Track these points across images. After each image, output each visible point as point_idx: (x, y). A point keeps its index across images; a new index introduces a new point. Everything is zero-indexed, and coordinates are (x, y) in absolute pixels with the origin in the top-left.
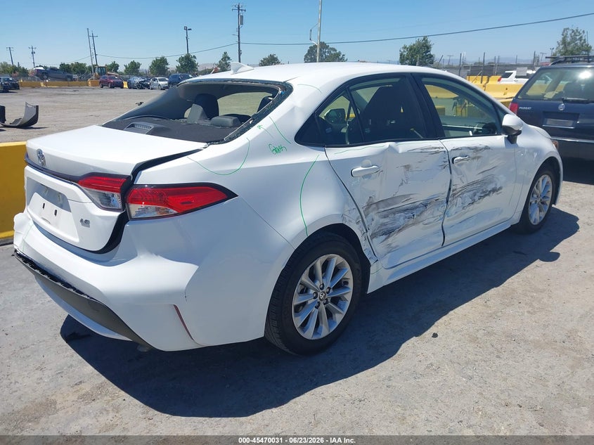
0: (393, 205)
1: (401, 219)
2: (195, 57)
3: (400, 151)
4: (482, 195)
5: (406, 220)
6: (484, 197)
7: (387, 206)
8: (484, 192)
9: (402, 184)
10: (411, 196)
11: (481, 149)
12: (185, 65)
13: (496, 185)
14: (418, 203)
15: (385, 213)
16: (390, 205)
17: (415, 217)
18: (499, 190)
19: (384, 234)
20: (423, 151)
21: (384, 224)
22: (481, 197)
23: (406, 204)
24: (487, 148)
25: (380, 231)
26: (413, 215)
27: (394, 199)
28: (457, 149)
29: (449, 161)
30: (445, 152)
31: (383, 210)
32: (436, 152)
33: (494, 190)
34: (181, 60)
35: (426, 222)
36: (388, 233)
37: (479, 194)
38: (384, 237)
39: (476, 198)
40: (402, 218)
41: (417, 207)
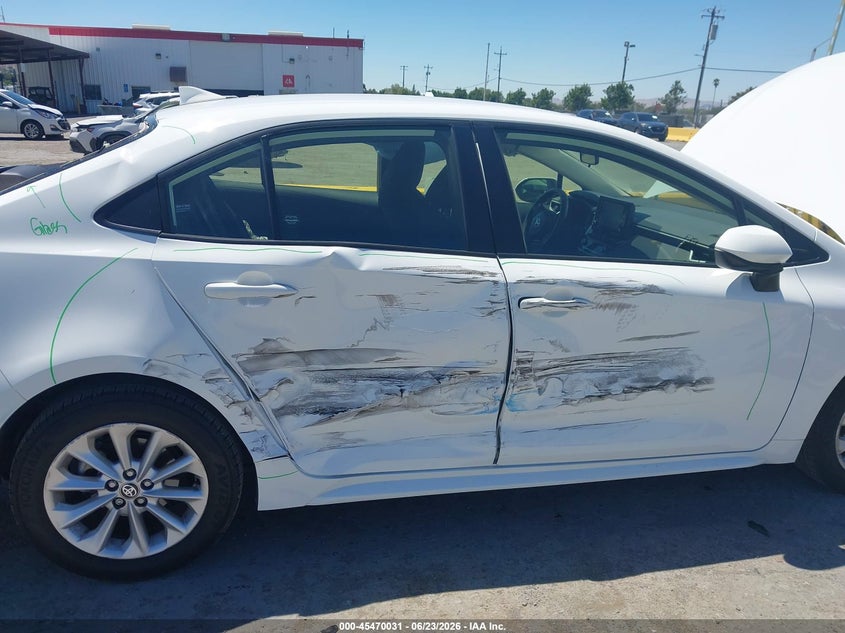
0: (350, 362)
1: (369, 393)
2: (631, 87)
3: (364, 267)
4: (638, 385)
5: (382, 396)
6: (644, 390)
7: (335, 363)
8: (645, 380)
9: (373, 328)
10: (398, 355)
11: (628, 291)
12: (615, 98)
13: (691, 370)
14: (422, 370)
15: (329, 374)
16: (344, 361)
17: (405, 394)
18: (699, 382)
19: (322, 412)
20: (428, 274)
21: (324, 395)
22: (630, 390)
23: (387, 367)
24: (651, 289)
25: (310, 404)
26: (402, 391)
27: (352, 352)
28: (538, 282)
29: (509, 302)
30: (495, 283)
31: (323, 367)
32: (469, 281)
33: (680, 382)
34: (610, 90)
35: (441, 409)
36: (331, 412)
37: (627, 382)
38: (318, 417)
39: (616, 388)
40: (373, 391)
41: (418, 377)
